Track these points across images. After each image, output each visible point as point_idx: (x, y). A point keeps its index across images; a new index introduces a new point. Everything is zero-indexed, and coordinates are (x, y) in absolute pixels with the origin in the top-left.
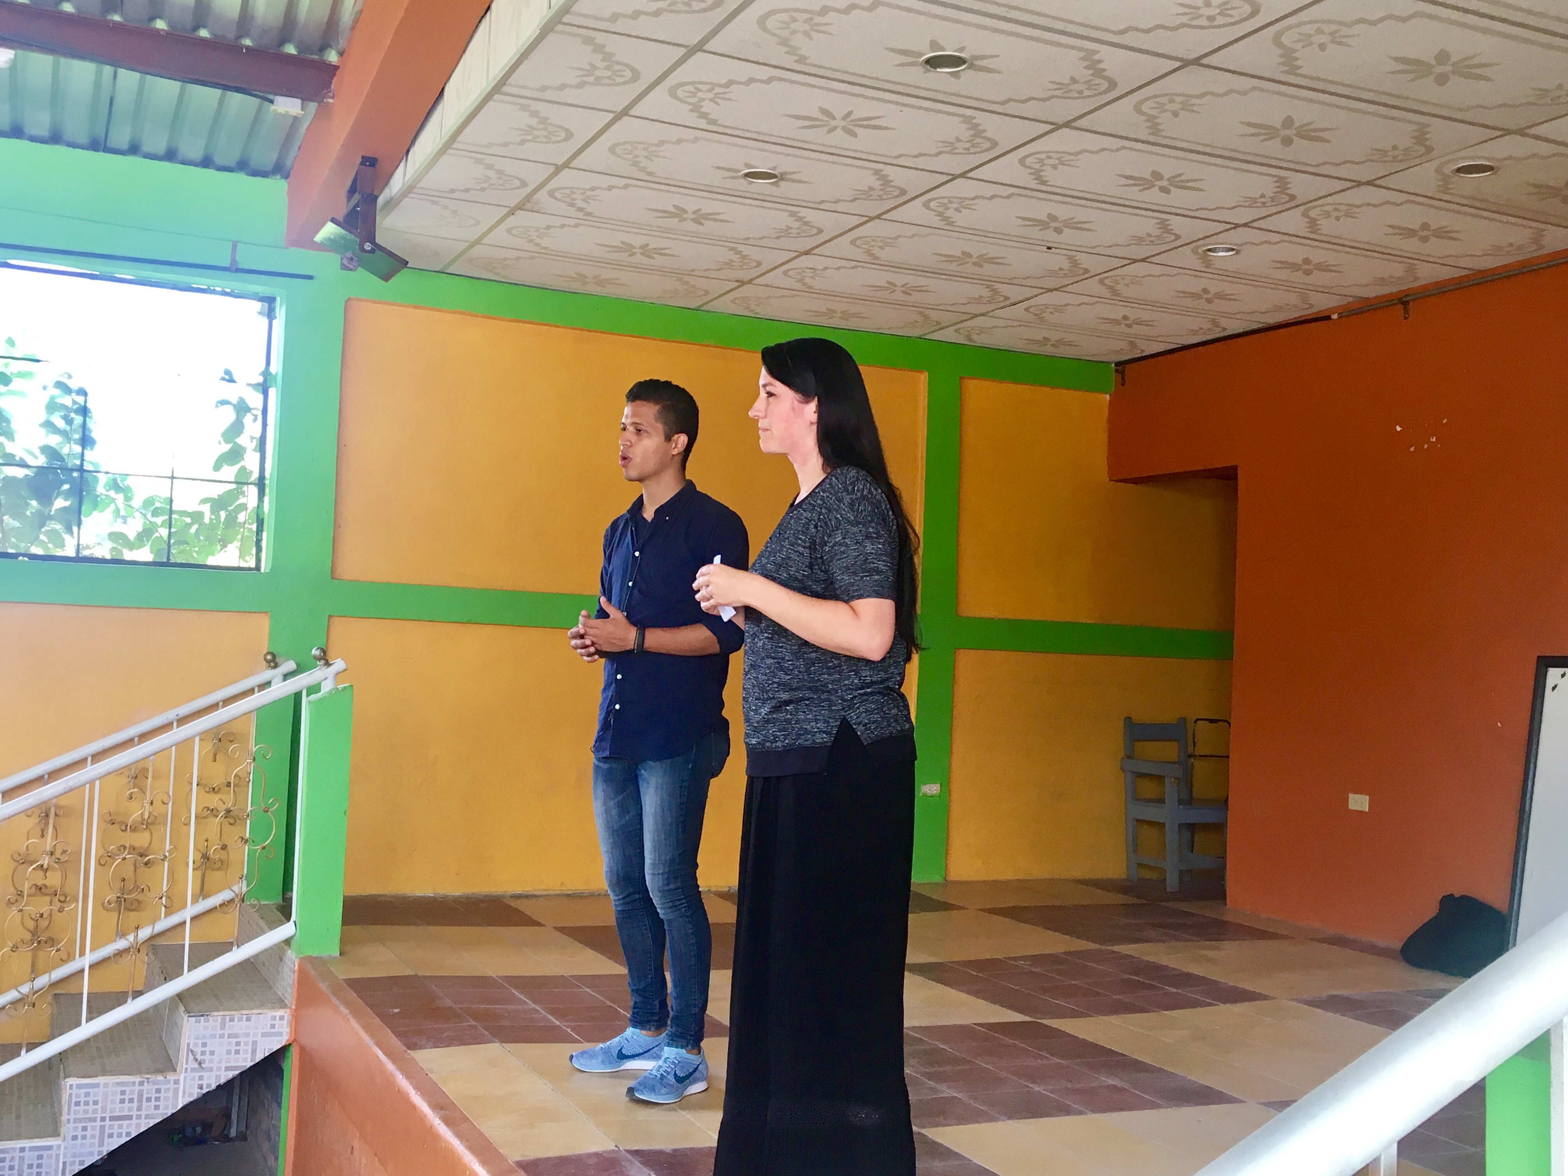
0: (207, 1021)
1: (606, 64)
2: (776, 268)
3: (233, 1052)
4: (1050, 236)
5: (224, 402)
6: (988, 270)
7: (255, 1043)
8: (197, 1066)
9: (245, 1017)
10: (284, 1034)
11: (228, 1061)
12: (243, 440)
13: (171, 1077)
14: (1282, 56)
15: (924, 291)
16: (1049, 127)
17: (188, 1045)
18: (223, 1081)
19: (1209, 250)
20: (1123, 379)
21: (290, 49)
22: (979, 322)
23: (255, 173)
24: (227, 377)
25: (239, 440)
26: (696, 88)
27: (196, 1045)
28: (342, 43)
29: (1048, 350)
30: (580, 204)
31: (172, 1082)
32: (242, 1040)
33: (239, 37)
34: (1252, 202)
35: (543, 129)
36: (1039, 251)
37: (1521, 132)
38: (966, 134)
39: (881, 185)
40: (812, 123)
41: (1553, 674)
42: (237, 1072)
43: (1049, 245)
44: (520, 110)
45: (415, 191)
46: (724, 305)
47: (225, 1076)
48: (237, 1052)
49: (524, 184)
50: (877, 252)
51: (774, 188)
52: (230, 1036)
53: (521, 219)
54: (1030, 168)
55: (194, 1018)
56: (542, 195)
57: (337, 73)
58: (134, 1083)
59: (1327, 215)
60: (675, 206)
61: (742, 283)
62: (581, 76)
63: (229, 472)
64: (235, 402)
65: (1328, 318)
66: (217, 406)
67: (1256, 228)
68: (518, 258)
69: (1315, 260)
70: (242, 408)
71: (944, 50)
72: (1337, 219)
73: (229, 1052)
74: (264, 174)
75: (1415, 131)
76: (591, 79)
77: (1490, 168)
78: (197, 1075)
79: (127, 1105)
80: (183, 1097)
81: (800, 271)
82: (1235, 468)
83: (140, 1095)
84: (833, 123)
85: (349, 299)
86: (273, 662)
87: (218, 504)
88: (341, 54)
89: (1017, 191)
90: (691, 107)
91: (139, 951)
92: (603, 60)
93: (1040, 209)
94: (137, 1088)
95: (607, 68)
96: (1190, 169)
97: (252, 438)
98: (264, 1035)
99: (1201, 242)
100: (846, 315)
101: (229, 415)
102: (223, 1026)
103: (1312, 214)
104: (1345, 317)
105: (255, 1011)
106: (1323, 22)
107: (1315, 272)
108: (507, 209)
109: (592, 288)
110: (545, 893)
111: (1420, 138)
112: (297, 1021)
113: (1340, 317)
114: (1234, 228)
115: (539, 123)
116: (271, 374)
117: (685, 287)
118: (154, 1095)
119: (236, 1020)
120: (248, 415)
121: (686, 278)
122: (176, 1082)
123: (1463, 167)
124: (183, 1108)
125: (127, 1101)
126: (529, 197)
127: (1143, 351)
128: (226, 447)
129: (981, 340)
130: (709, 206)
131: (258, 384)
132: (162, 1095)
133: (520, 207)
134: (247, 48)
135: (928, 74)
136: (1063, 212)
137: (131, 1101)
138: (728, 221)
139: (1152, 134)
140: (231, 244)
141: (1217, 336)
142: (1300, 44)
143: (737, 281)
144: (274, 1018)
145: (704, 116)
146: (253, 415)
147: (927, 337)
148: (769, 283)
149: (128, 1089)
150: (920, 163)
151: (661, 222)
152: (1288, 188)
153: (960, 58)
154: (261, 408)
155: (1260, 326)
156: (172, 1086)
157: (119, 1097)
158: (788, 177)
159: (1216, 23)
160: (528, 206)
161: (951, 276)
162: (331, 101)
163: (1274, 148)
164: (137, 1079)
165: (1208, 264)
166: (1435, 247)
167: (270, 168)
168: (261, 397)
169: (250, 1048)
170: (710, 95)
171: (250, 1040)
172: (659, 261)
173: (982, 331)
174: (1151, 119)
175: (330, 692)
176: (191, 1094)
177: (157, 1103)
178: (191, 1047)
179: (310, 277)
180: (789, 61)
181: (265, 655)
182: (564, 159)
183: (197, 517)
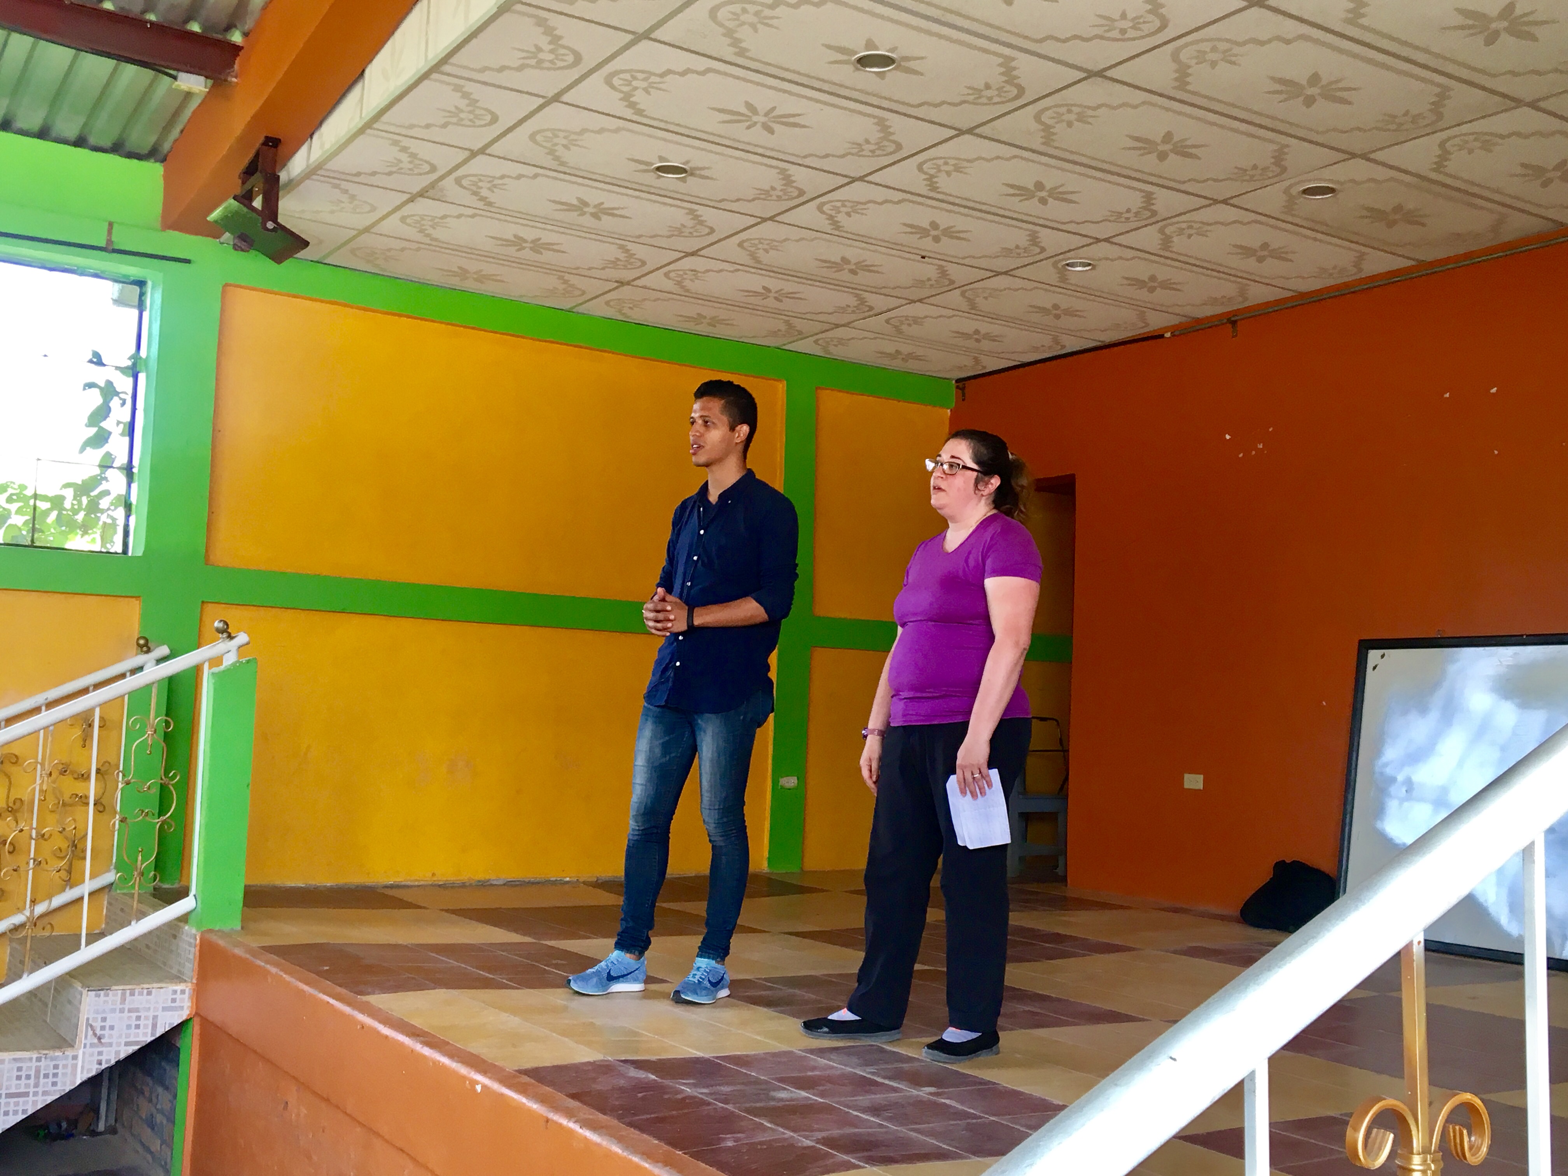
0: (107, 995)
1: (552, 47)
2: (658, 269)
3: (133, 1026)
4: (927, 244)
5: (90, 385)
6: (864, 278)
7: (155, 1017)
8: (96, 1041)
9: (145, 991)
10: (185, 1008)
11: (128, 1036)
12: (108, 424)
13: (69, 1053)
14: (1176, 71)
15: (798, 298)
16: (954, 132)
17: (88, 1019)
18: (122, 1056)
19: (1068, 265)
20: (964, 395)
21: (195, 27)
22: (840, 333)
23: (131, 155)
24: (95, 360)
25: (104, 424)
26: (632, 76)
27: (95, 1019)
28: (249, 24)
29: (897, 364)
30: (484, 193)
31: (70, 1058)
32: (142, 1014)
33: (144, 12)
34: (1117, 216)
35: (470, 112)
36: (914, 260)
37: (1365, 157)
38: (874, 134)
39: (784, 185)
40: (735, 117)
41: (1374, 656)
42: (137, 1048)
43: (924, 254)
44: (453, 90)
45: (319, 172)
46: (598, 308)
47: (125, 1051)
48: (138, 1027)
49: (433, 169)
50: (761, 254)
51: (680, 183)
52: (130, 1011)
53: (422, 207)
54: (926, 173)
55: (94, 993)
56: (449, 182)
57: (240, 53)
58: (31, 1059)
59: (1181, 232)
60: (578, 199)
61: (621, 283)
62: (523, 58)
63: (95, 455)
64: (102, 384)
65: (1162, 336)
66: (84, 389)
67: (1116, 244)
68: (403, 250)
69: (1160, 278)
70: (109, 391)
71: (877, 49)
72: (1190, 236)
73: (129, 1027)
74: (139, 157)
75: (1275, 151)
76: (533, 62)
77: (1332, 190)
78: (96, 1050)
79: (23, 1081)
80: (82, 1072)
81: (681, 273)
82: (1072, 478)
83: (38, 1071)
84: (755, 118)
85: (226, 285)
86: (145, 647)
87: (83, 489)
88: (246, 35)
89: (909, 196)
90: (622, 95)
91: (35, 925)
92: (550, 43)
93: (923, 216)
94: (34, 1064)
95: (551, 51)
96: (1070, 180)
97: (119, 423)
98: (165, 1009)
99: (1061, 257)
100: (714, 322)
101: (95, 399)
102: (123, 1000)
103: (1168, 231)
104: (1178, 336)
105: (155, 985)
106: (1219, 40)
107: (1158, 289)
108: (408, 196)
109: (470, 285)
110: (416, 883)
111: (1279, 159)
112: (199, 994)
113: (1173, 335)
114: (1096, 243)
115: (467, 105)
116: (141, 358)
117: (564, 286)
118: (51, 1071)
119: (136, 993)
120: (116, 399)
121: (567, 276)
122: (75, 1058)
123: (1308, 189)
124: (81, 1084)
125: (23, 1078)
126: (433, 185)
127: (984, 367)
128: (93, 431)
129: (838, 352)
130: (611, 200)
131: (127, 368)
132: (60, 1071)
133: (422, 194)
134: (152, 23)
135: (857, 73)
136: (944, 220)
137: (28, 1077)
138: (627, 217)
139: (1044, 144)
140: (107, 224)
141: (1055, 354)
142: (1194, 61)
143: (617, 282)
144: (175, 992)
145: (632, 105)
146: (121, 399)
147: (784, 347)
148: (648, 285)
149: (24, 1065)
150: (825, 164)
151: (560, 216)
152: (1153, 204)
153: (888, 57)
154: (130, 392)
155: (1099, 344)
156: (70, 1062)
157: (15, 1073)
158: (698, 172)
159: (1127, 36)
160: (431, 193)
161: (823, 282)
162: (234, 80)
163: (1150, 162)
164: (35, 1055)
165: (1063, 278)
166: (1271, 267)
167: (145, 151)
168: (130, 380)
169: (150, 1022)
170: (645, 84)
171: (151, 1014)
172: (547, 256)
173: (841, 342)
174: (1047, 128)
175: (234, 664)
176: (89, 1070)
177: (55, 1080)
178: (90, 1022)
179: (187, 261)
180: (728, 53)
181: (138, 639)
182: (480, 145)
183: (57, 502)
